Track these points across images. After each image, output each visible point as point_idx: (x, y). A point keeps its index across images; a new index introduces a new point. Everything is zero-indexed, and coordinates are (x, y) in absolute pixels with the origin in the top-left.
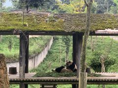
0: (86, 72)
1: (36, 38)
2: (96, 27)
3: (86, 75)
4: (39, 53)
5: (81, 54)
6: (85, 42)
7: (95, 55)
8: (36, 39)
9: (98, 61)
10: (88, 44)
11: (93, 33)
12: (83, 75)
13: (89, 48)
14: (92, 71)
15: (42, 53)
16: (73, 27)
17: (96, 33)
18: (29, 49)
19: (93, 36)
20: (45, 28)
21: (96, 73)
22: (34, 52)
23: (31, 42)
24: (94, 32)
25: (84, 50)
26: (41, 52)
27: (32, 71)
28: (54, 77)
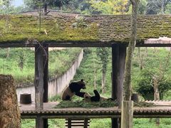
0: (132, 99)
1: (58, 51)
2: (145, 35)
3: (131, 105)
4: (63, 73)
5: (124, 74)
6: (130, 57)
7: (145, 75)
8: (59, 53)
9: (149, 83)
10: (135, 59)
11: (141, 44)
12: (128, 105)
13: (136, 65)
14: (141, 99)
15: (68, 73)
16: (112, 35)
17: (146, 42)
18: (49, 67)
19: (141, 48)
20: (71, 37)
21: (147, 101)
22: (57, 72)
23: (52, 57)
24: (143, 41)
25: (129, 68)
26: (66, 72)
27: (54, 99)
28: (86, 107)
